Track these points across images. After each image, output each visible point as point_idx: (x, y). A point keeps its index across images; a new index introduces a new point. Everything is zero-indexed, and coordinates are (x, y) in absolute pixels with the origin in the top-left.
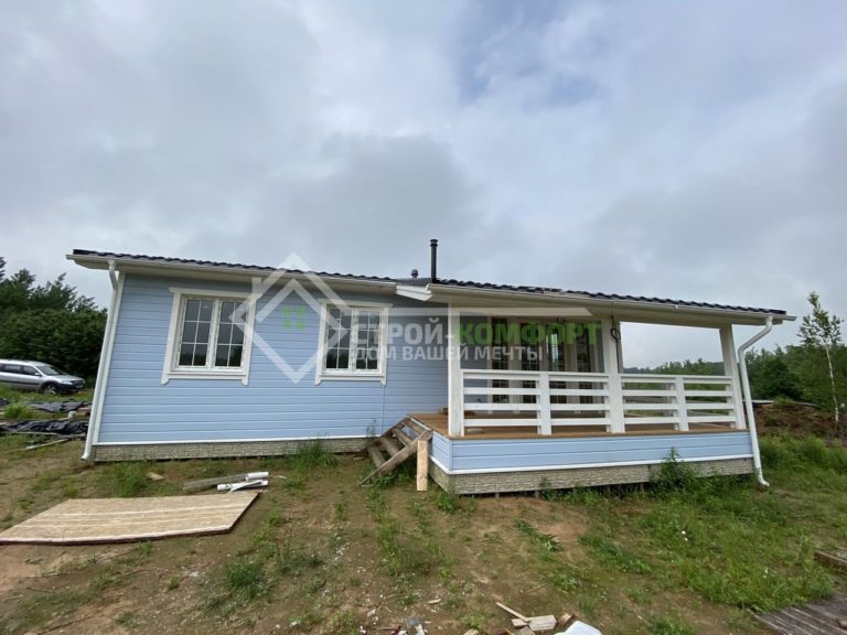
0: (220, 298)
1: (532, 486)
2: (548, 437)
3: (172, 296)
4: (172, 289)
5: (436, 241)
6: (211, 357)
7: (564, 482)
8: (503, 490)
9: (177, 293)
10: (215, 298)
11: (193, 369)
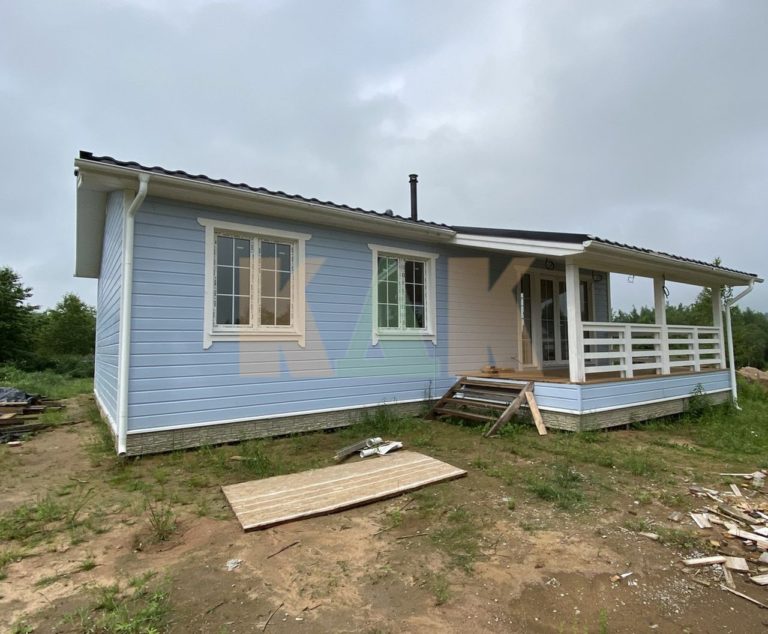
0: (259, 237)
1: (625, 421)
2: (631, 379)
3: (203, 229)
4: (202, 221)
5: (416, 176)
6: (255, 313)
7: (643, 416)
8: (610, 425)
9: (210, 226)
10: (254, 236)
11: (234, 328)
